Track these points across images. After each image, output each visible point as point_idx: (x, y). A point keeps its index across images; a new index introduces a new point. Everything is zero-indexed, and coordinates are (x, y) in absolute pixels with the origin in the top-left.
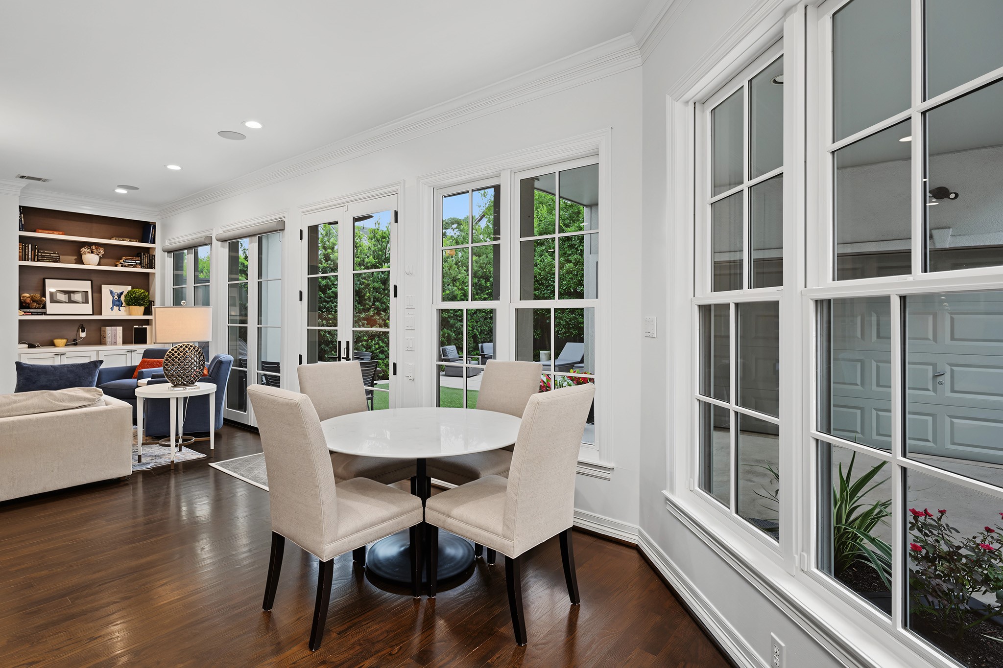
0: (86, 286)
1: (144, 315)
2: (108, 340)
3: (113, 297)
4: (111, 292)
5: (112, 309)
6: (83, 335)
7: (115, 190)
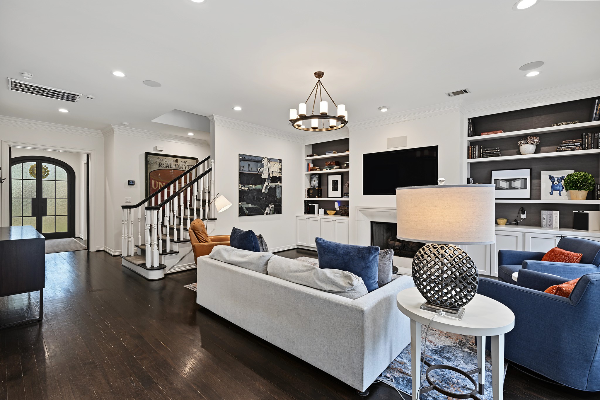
0: (526, 173)
1: (586, 199)
2: (543, 223)
3: (553, 182)
4: (551, 178)
5: (551, 193)
6: (523, 216)
7: (526, 74)
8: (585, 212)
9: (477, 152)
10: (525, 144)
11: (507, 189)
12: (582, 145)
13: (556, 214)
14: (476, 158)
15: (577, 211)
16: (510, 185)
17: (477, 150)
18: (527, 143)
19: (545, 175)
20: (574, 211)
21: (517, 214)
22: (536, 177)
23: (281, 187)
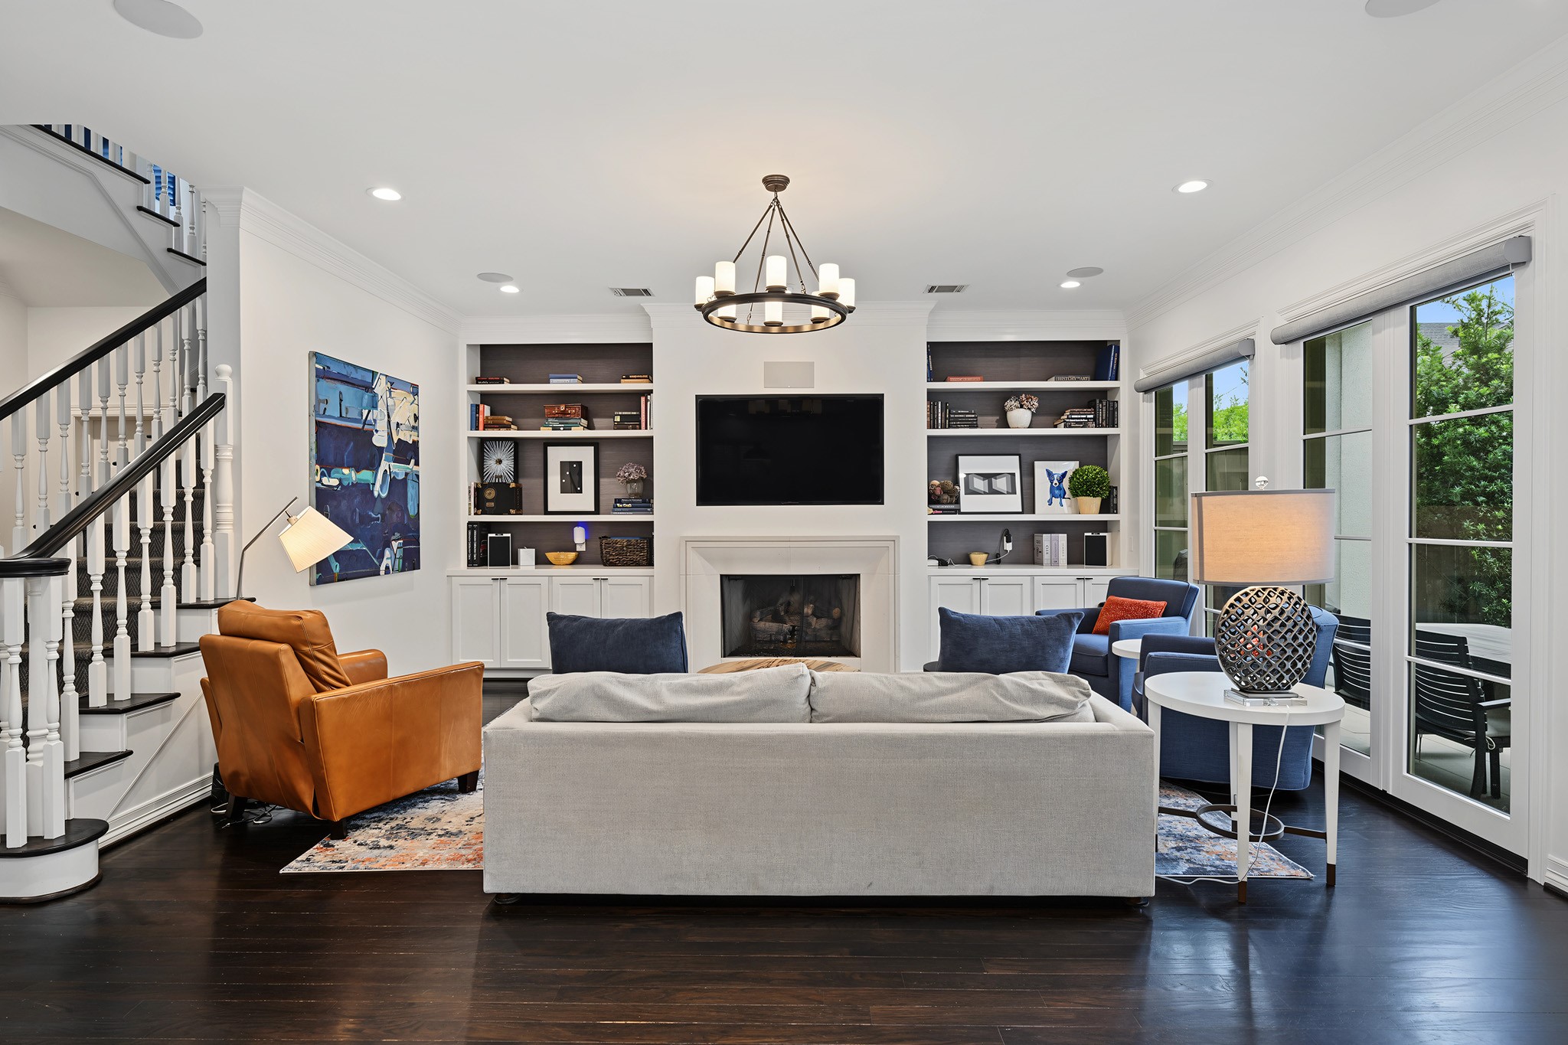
0: (1010, 464)
1: (1100, 513)
2: (1046, 557)
3: (1052, 483)
4: (1050, 474)
5: (1050, 503)
6: (1009, 547)
7: (1061, 284)
8: (1101, 534)
9: (940, 415)
10: (1017, 408)
11: (985, 493)
12: (1094, 419)
13: (1063, 538)
14: (938, 428)
15: (1090, 534)
16: (990, 485)
17: (940, 411)
18: (1022, 407)
19: (1040, 468)
20: (1086, 534)
21: (998, 543)
22: (1028, 472)
23: (418, 476)
